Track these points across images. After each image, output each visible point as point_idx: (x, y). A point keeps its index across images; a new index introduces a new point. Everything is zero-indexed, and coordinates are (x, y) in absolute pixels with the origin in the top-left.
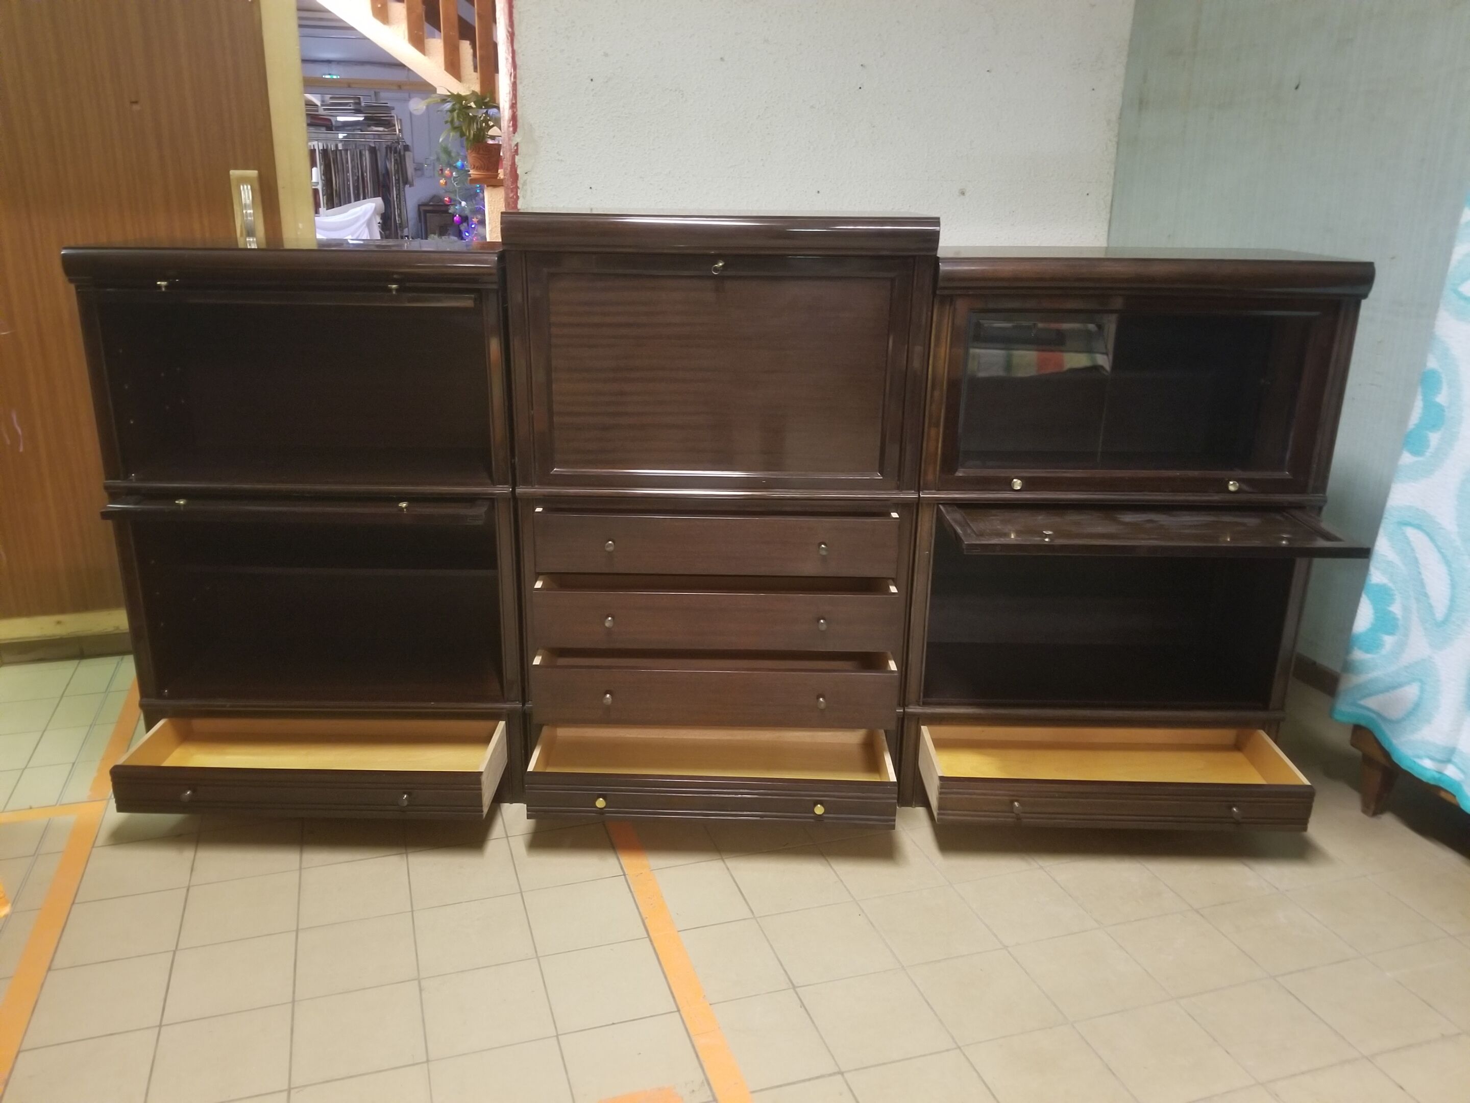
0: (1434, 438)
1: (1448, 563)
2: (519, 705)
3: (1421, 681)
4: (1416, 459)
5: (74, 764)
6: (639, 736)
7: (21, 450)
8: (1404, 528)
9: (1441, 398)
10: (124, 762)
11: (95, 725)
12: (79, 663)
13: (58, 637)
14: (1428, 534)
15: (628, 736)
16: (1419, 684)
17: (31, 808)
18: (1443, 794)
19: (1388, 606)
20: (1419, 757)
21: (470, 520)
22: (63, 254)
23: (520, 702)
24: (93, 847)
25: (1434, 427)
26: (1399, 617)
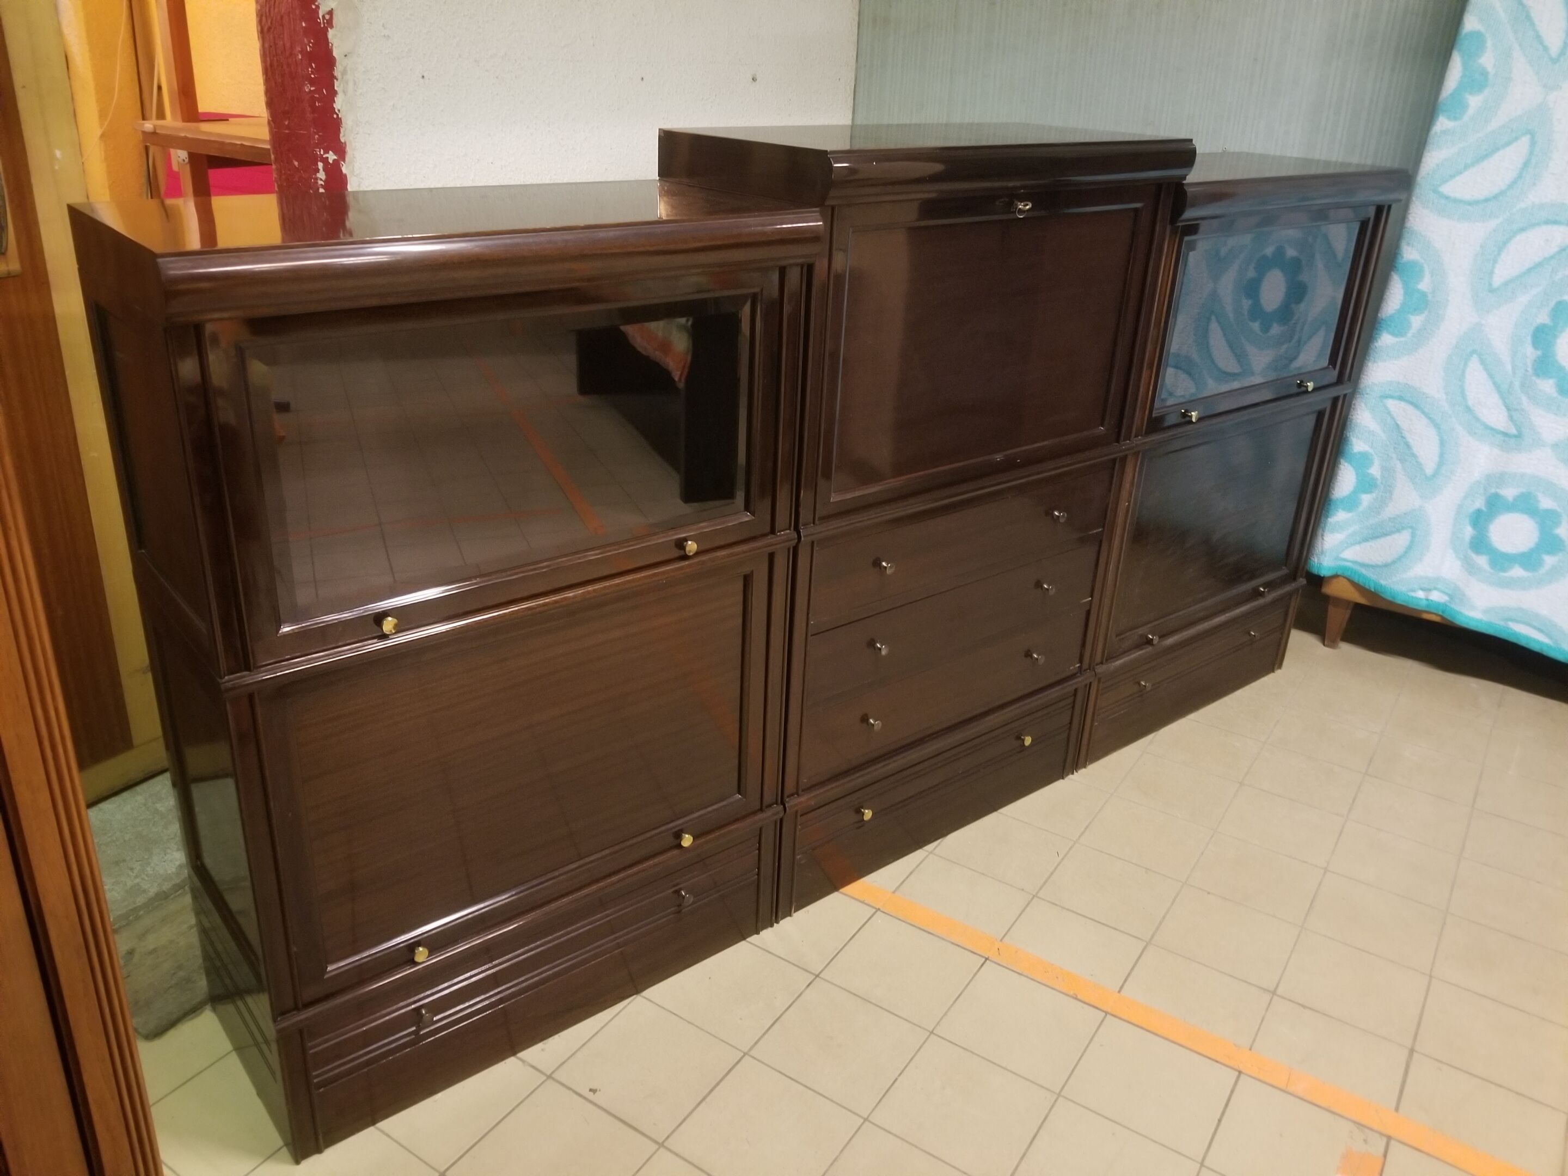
0: (1416, 321)
1: (1437, 426)
3: (1412, 527)
4: (1397, 339)
8: (1385, 401)
9: (1424, 285)
14: (1412, 403)
16: (1410, 530)
18: (1425, 616)
19: (1368, 469)
20: (1414, 591)
25: (1417, 310)
26: (1379, 477)
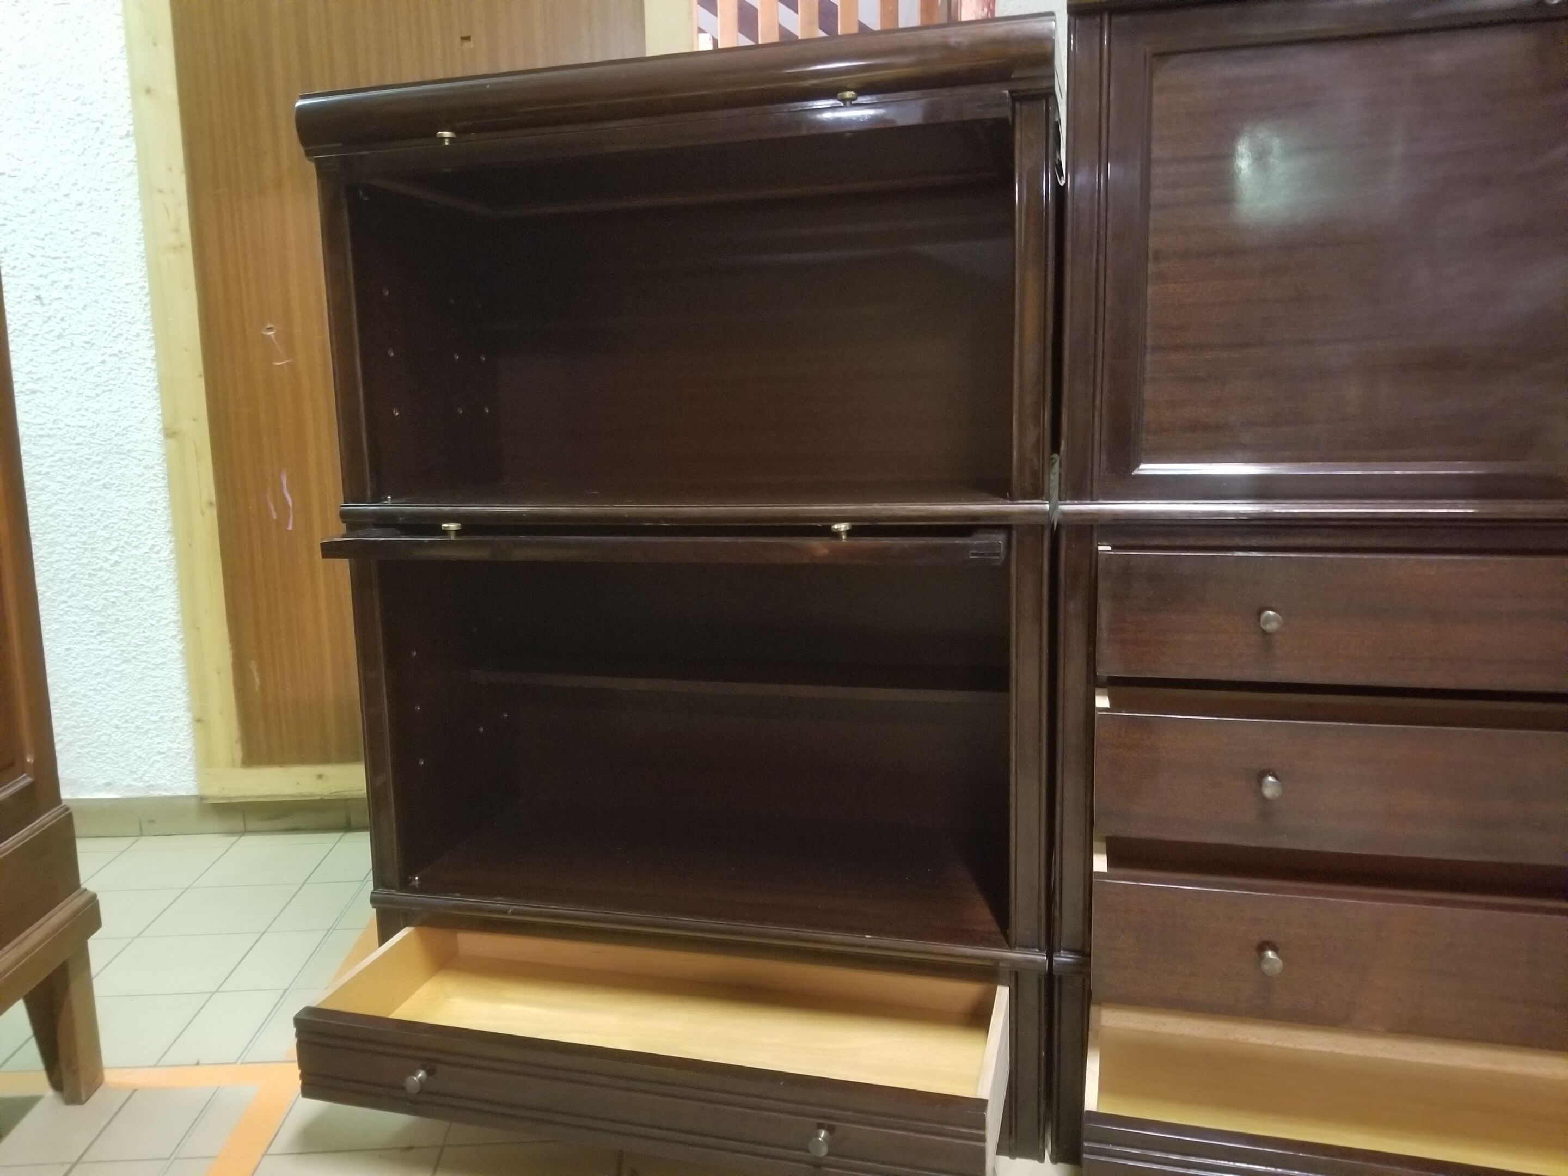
2: (1042, 958)
5: (286, 990)
6: (1279, 1044)
7: (290, 528)
10: (323, 1002)
11: (334, 929)
12: (342, 836)
13: (318, 798)
15: (1253, 1040)
17: (198, 1064)
21: (973, 554)
22: (301, 107)
23: (1041, 950)
24: (265, 1154)
